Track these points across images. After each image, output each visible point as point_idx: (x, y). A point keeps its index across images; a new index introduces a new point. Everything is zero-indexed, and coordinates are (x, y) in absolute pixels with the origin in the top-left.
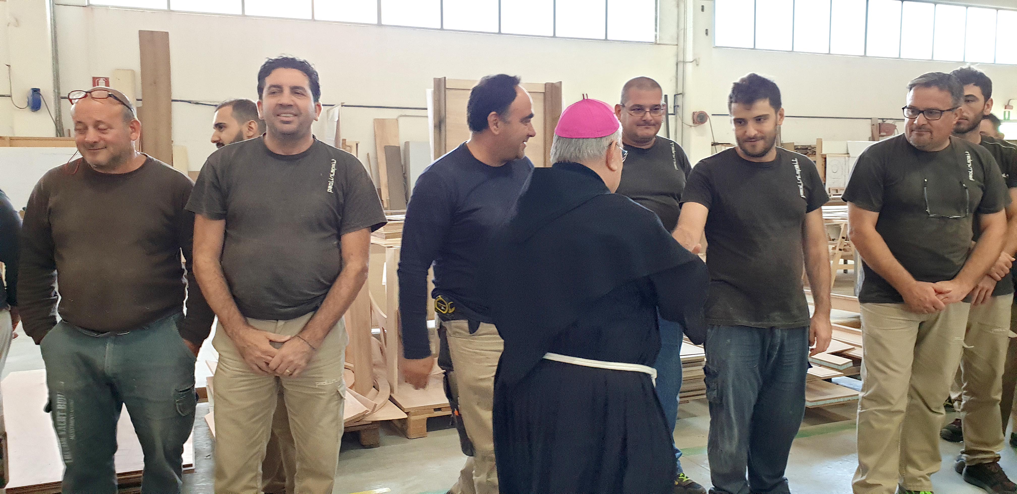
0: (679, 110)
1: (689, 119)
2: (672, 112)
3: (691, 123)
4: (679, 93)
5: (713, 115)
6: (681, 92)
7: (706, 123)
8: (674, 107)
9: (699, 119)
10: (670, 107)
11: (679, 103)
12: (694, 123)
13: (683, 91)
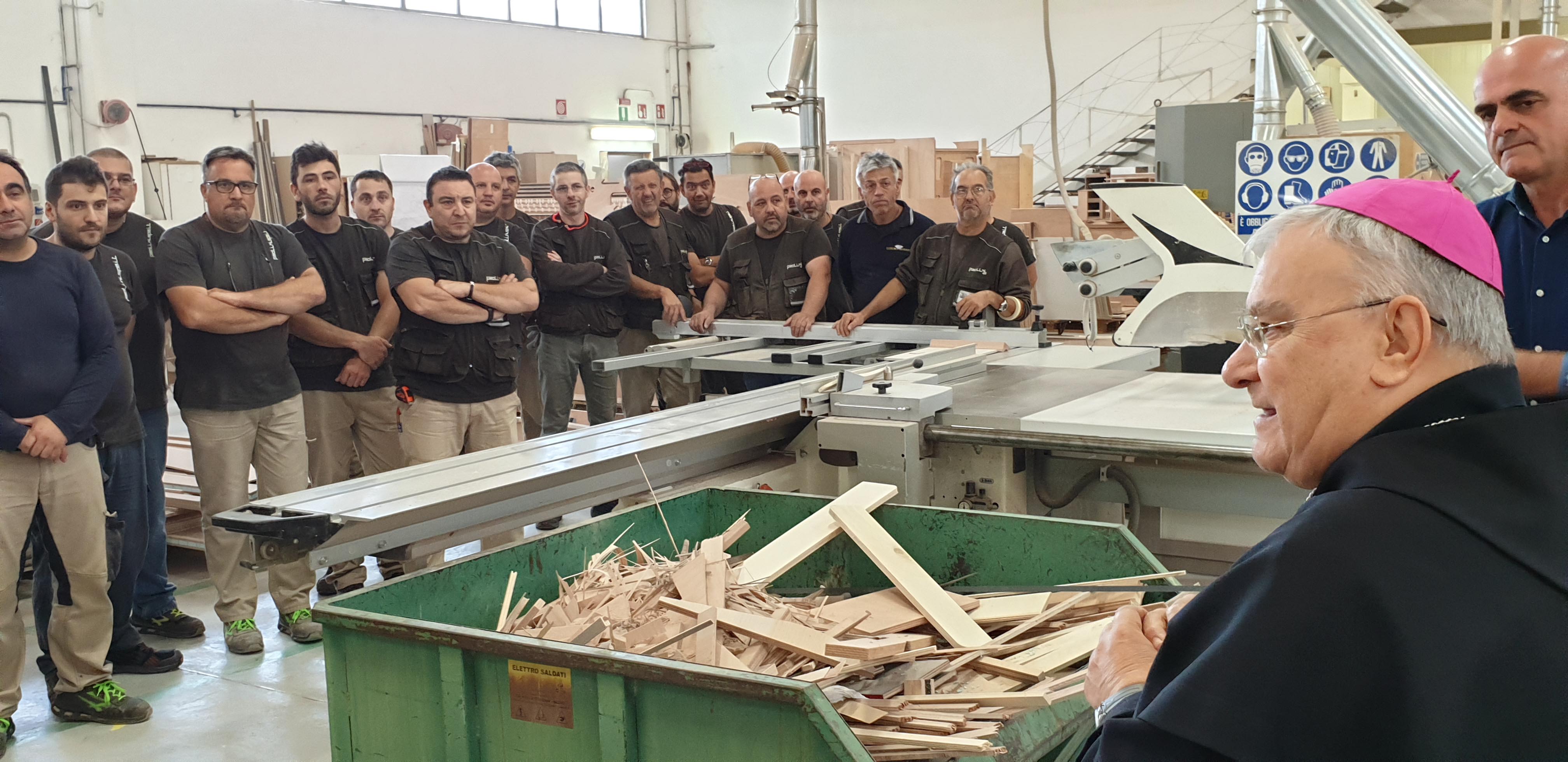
0: (74, 97)
1: (93, 114)
2: (61, 99)
3: (98, 121)
4: (70, 63)
5: (139, 105)
6: (74, 63)
7: (127, 122)
8: (64, 89)
9: (112, 115)
10: (56, 90)
11: (72, 82)
12: (103, 121)
13: (77, 62)
